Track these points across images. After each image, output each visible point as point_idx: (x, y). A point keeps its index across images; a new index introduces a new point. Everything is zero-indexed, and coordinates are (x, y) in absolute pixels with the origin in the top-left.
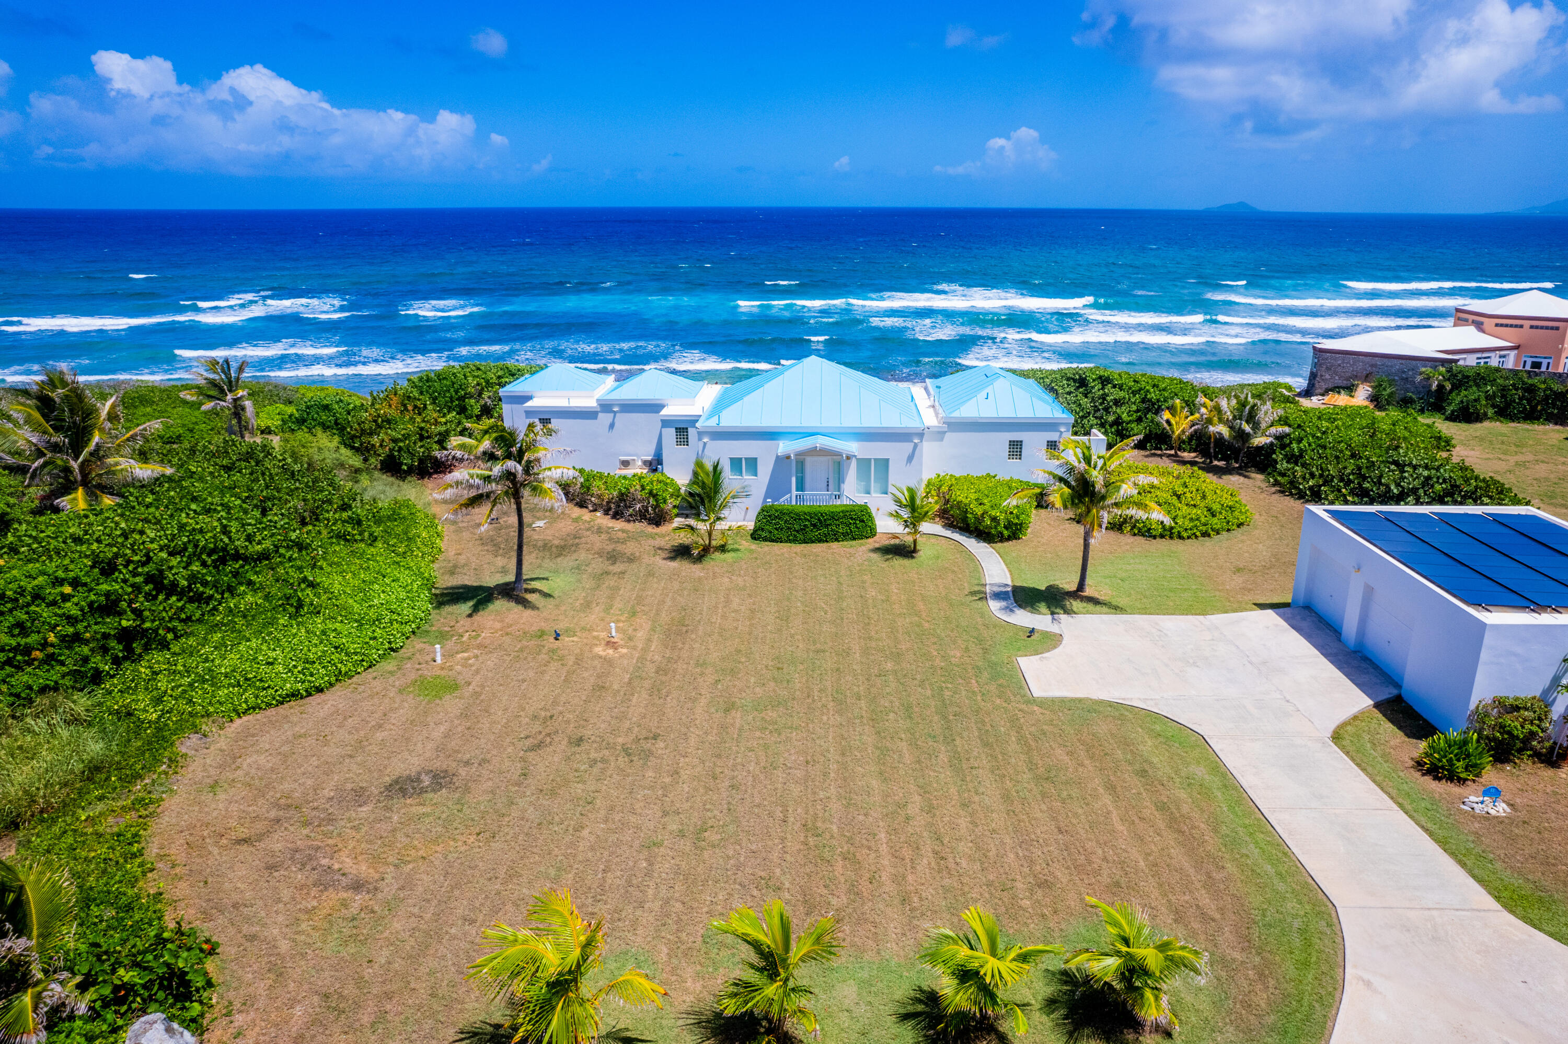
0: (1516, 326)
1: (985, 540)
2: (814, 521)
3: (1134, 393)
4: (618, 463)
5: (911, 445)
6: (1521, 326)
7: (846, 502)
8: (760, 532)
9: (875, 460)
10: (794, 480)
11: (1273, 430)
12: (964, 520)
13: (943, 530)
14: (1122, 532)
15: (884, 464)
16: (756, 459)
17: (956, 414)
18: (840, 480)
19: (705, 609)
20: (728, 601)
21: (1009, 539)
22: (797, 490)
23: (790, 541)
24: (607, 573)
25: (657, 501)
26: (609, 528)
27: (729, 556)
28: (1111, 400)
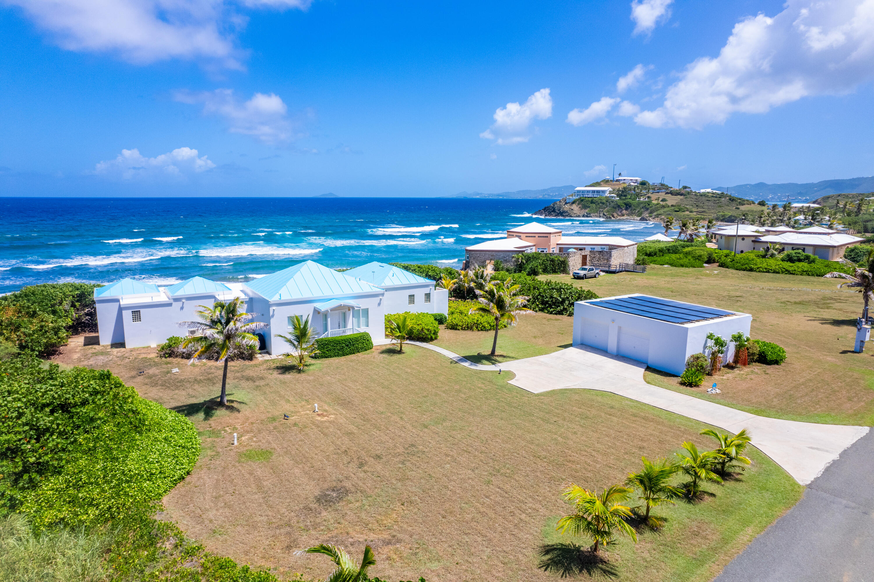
0: (533, 237)
2: (347, 343)
5: (378, 300)
6: (535, 237)
7: (356, 332)
9: (362, 308)
14: (473, 331)
15: (366, 312)
17: (383, 285)
21: (434, 339)
22: (330, 329)
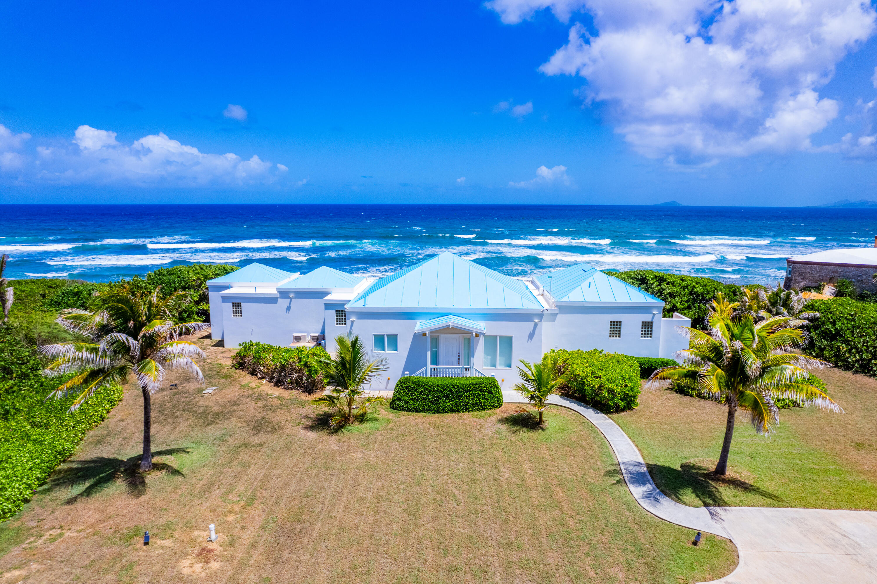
1: (602, 411)
2: (447, 392)
3: (684, 288)
4: (292, 338)
5: (532, 325)
7: (475, 375)
8: (397, 402)
9: (500, 337)
10: (429, 354)
11: (805, 314)
12: (582, 391)
13: (562, 400)
15: (508, 341)
16: (396, 336)
17: (565, 299)
18: (470, 354)
19: (329, 497)
20: (356, 485)
21: (623, 410)
22: (432, 364)
23: (425, 411)
24: (246, 445)
25: (310, 371)
26: (268, 395)
27: (366, 426)
28: (668, 293)
